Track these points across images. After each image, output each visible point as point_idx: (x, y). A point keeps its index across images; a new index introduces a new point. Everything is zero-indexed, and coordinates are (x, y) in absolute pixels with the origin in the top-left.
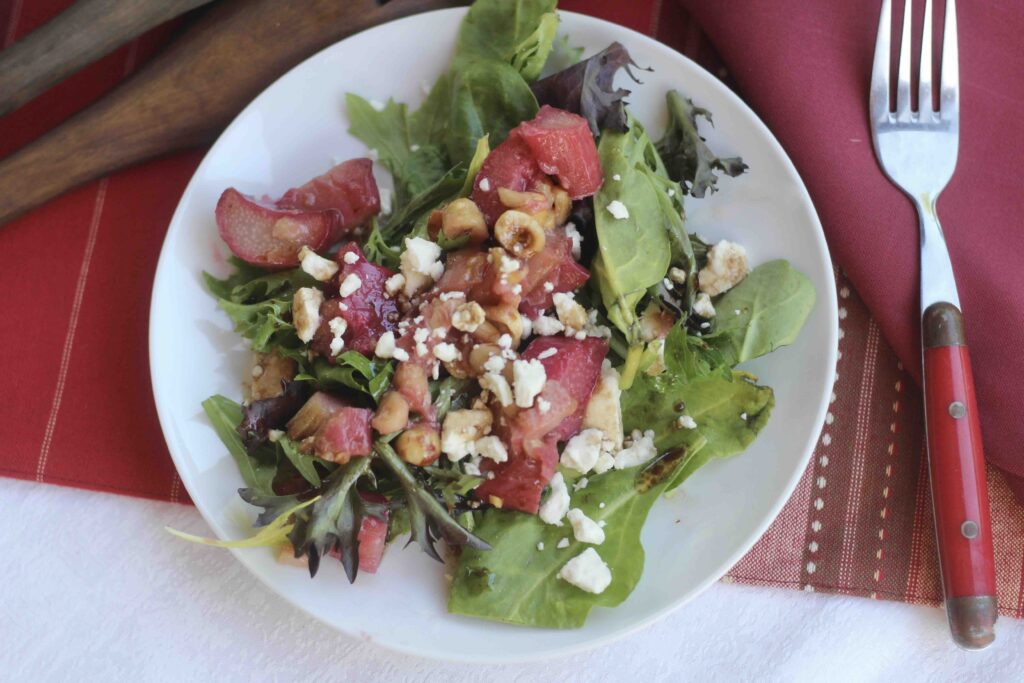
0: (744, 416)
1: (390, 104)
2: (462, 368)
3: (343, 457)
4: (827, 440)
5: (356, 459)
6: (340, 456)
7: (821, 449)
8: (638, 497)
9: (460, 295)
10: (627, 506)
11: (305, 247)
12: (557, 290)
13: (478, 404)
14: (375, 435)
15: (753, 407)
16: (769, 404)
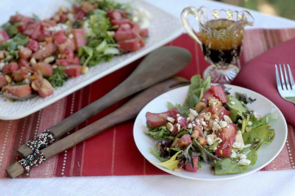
0: (269, 138)
1: (176, 104)
2: (208, 128)
3: (186, 143)
4: (287, 142)
5: (189, 144)
6: (185, 142)
7: (286, 143)
8: (251, 151)
9: (204, 113)
10: (250, 153)
11: (167, 117)
12: (224, 114)
13: (213, 133)
14: (192, 139)
15: (271, 136)
16: (274, 135)
